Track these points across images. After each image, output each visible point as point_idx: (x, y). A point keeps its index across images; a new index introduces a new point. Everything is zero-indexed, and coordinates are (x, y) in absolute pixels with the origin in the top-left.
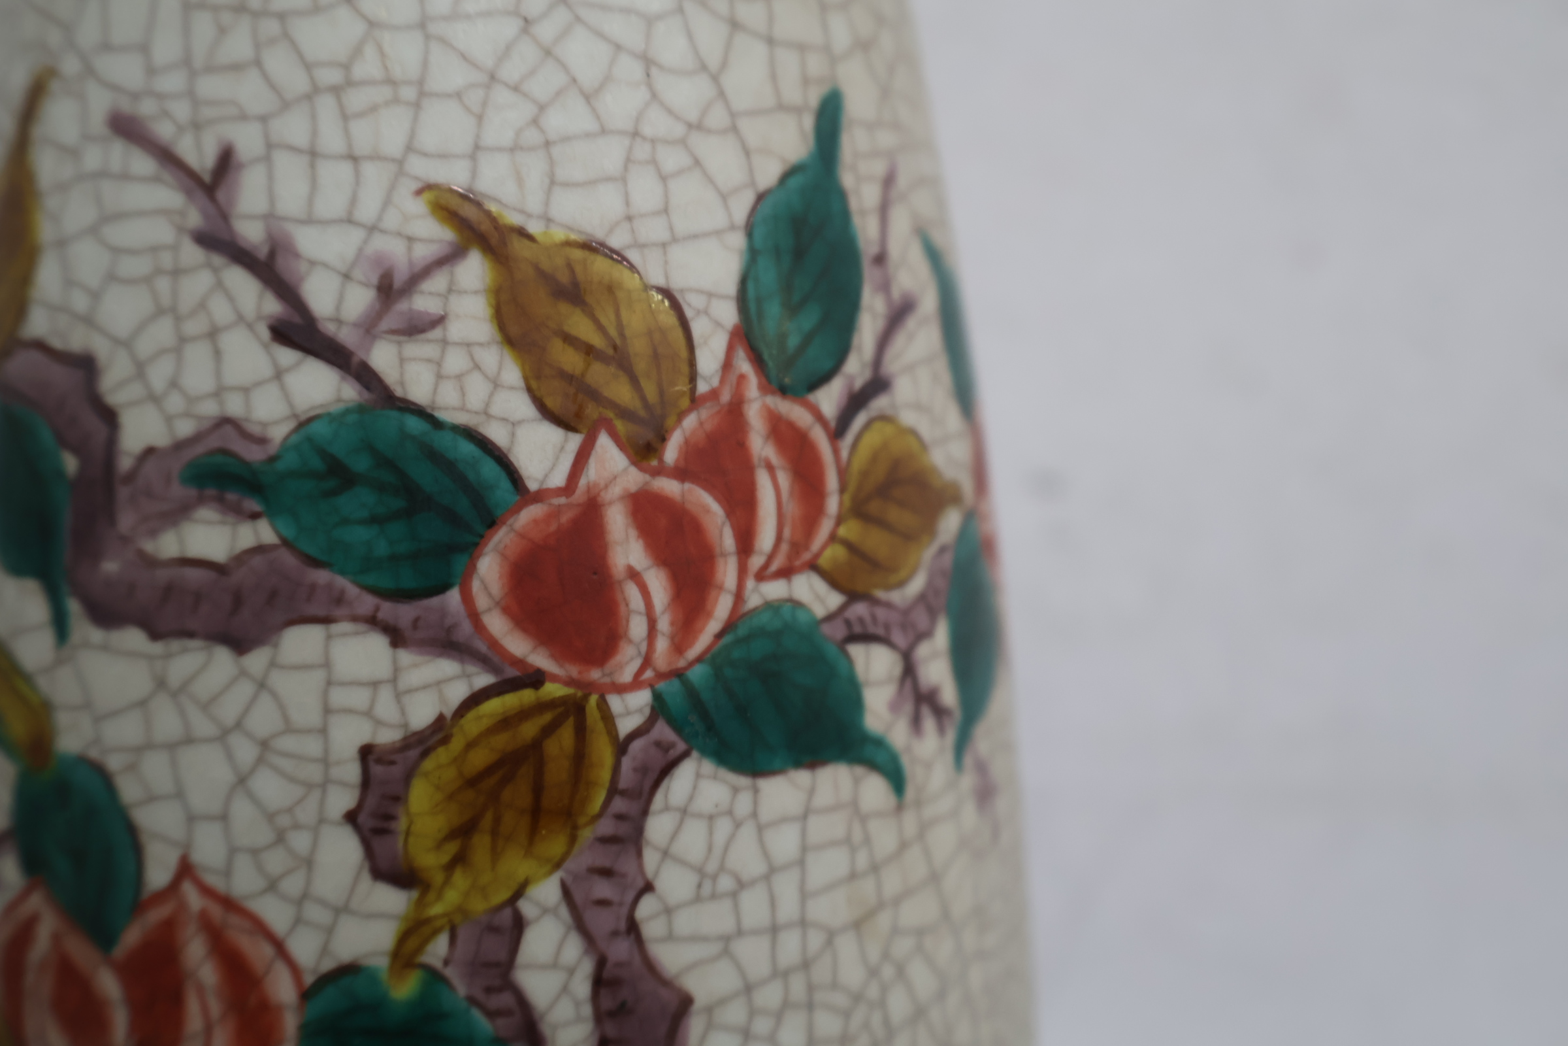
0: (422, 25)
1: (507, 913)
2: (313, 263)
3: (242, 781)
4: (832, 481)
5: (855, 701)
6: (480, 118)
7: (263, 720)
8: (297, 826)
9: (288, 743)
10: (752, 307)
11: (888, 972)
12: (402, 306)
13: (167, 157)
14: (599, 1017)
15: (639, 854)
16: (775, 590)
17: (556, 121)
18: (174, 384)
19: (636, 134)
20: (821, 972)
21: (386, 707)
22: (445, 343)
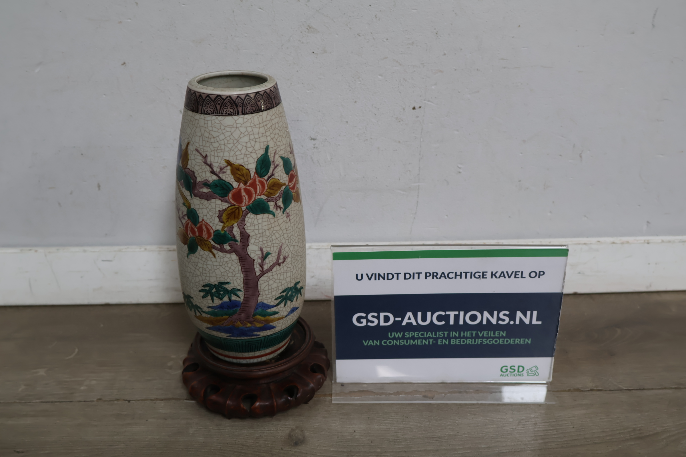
0: (224, 144)
1: (232, 226)
2: (214, 166)
3: (208, 212)
4: (266, 186)
5: (269, 207)
6: (230, 153)
7: (210, 207)
8: (213, 217)
9: (212, 209)
10: (257, 170)
11: (272, 234)
12: (222, 171)
13: (201, 154)
14: (241, 236)
15: (245, 222)
16: (259, 197)
17: (237, 153)
18: (202, 176)
19: (245, 154)
20: (264, 234)
21: (221, 207)
22: (226, 174)
